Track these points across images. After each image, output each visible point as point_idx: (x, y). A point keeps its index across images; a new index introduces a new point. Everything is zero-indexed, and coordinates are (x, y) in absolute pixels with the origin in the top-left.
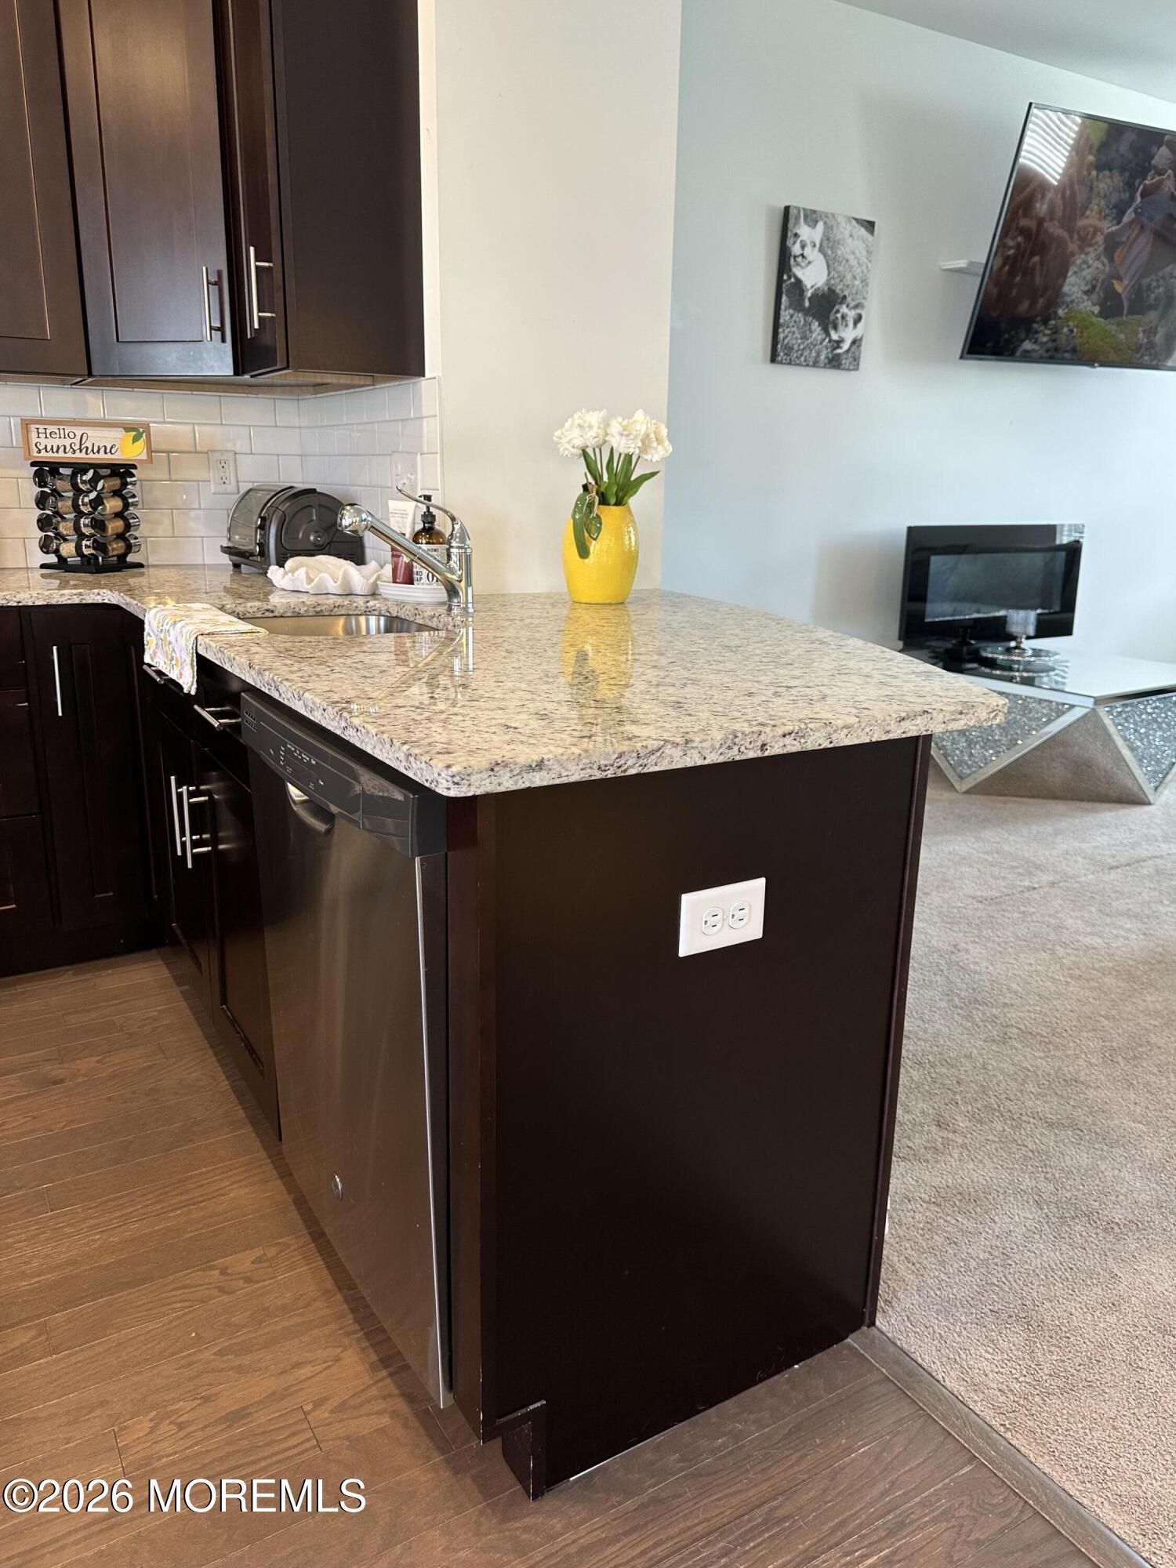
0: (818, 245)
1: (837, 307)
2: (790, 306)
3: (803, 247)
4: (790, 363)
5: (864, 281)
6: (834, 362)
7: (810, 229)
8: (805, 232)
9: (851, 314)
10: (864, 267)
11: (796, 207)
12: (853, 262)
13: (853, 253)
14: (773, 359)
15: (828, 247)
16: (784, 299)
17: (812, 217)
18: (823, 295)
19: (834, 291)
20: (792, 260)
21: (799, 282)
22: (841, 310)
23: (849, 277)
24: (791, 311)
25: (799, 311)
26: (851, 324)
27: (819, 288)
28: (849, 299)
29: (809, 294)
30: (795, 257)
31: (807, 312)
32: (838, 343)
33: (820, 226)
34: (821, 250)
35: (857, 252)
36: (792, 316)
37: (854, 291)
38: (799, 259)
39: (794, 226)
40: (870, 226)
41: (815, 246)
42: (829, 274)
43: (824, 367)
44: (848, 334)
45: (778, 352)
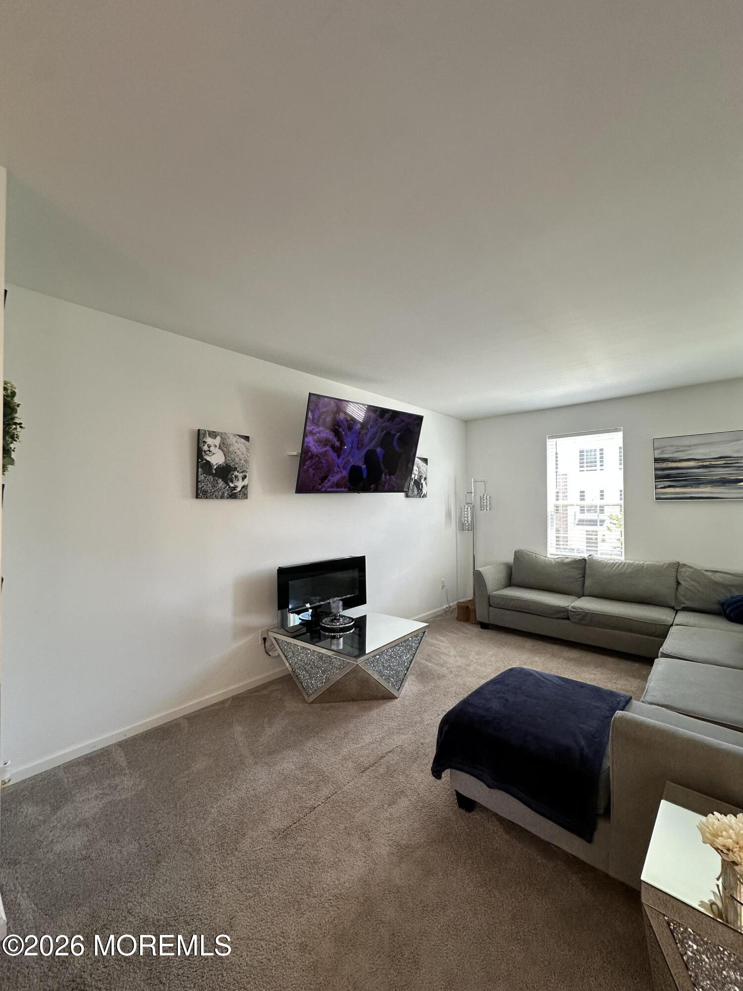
0: (218, 446)
1: (232, 472)
2: (204, 473)
3: (209, 447)
4: (207, 498)
5: (246, 461)
6: (233, 496)
7: (213, 440)
8: (209, 440)
9: (240, 475)
10: (245, 455)
11: (203, 430)
12: (238, 453)
13: (239, 449)
14: (197, 498)
15: (224, 447)
16: (200, 470)
17: (213, 435)
18: (223, 467)
19: (229, 466)
20: (203, 453)
21: (208, 462)
22: (235, 474)
23: (237, 459)
24: (205, 475)
25: (210, 475)
26: (241, 480)
27: (220, 465)
28: (238, 469)
29: (215, 468)
30: (205, 451)
31: (214, 475)
32: (235, 488)
33: (218, 438)
35: (240, 449)
36: (205, 477)
37: (241, 465)
38: (208, 452)
39: (203, 438)
40: (247, 438)
41: (216, 446)
42: (226, 458)
43: (228, 498)
44: (240, 484)
45: (200, 493)
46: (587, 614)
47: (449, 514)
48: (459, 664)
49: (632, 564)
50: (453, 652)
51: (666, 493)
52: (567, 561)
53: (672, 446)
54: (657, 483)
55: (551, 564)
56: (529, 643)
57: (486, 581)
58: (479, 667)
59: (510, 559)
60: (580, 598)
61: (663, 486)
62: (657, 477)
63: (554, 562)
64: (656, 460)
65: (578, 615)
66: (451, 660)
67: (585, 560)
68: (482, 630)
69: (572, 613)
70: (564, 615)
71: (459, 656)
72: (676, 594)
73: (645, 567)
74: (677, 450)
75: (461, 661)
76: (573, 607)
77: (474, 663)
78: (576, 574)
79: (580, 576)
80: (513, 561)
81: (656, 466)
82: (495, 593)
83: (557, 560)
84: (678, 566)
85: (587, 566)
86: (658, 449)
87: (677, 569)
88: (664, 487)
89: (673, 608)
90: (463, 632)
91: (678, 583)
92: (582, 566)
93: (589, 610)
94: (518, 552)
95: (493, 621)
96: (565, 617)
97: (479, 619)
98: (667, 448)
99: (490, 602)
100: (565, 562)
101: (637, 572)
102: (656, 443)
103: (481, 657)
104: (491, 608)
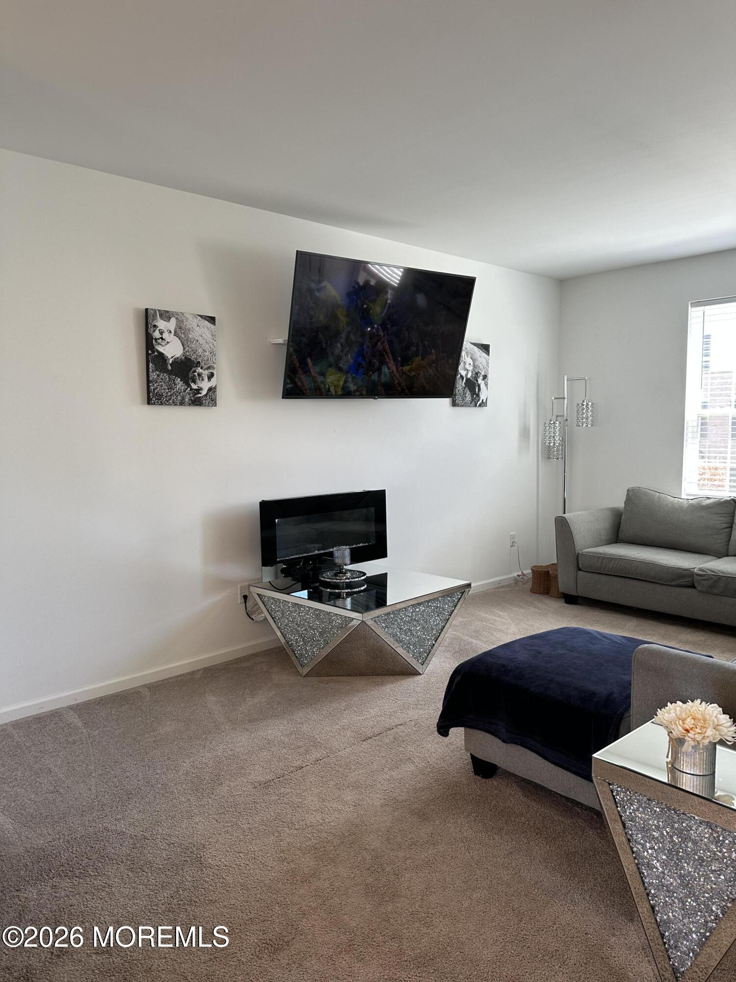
0: (173, 332)
1: (193, 369)
2: (156, 370)
4: (162, 404)
5: (212, 353)
6: (197, 401)
7: (165, 323)
9: (205, 373)
10: (211, 345)
12: (201, 341)
13: (202, 336)
14: (148, 403)
15: (181, 332)
16: (151, 365)
17: (166, 315)
18: (182, 361)
19: (190, 359)
20: (154, 341)
21: (161, 355)
22: (197, 371)
23: (200, 350)
24: (158, 373)
25: (164, 372)
26: (206, 379)
27: (178, 358)
29: (171, 362)
30: (156, 339)
32: (199, 390)
33: (173, 320)
34: (176, 334)
35: (204, 335)
36: (158, 376)
37: (205, 359)
38: (160, 341)
39: (153, 321)
40: (212, 320)
43: (190, 404)
44: (205, 385)
45: (152, 398)
46: (720, 578)
47: (525, 433)
52: (706, 503)
55: (681, 507)
57: (574, 532)
59: (619, 503)
60: (719, 558)
63: (686, 506)
65: (707, 580)
67: (734, 501)
68: (566, 604)
69: (699, 578)
70: (689, 580)
76: (700, 569)
78: (719, 522)
79: (725, 526)
80: (623, 505)
82: (586, 550)
83: (691, 502)
92: (729, 510)
93: (723, 573)
94: (633, 490)
96: (688, 584)
97: (562, 589)
99: (579, 563)
100: (704, 504)
104: (580, 573)
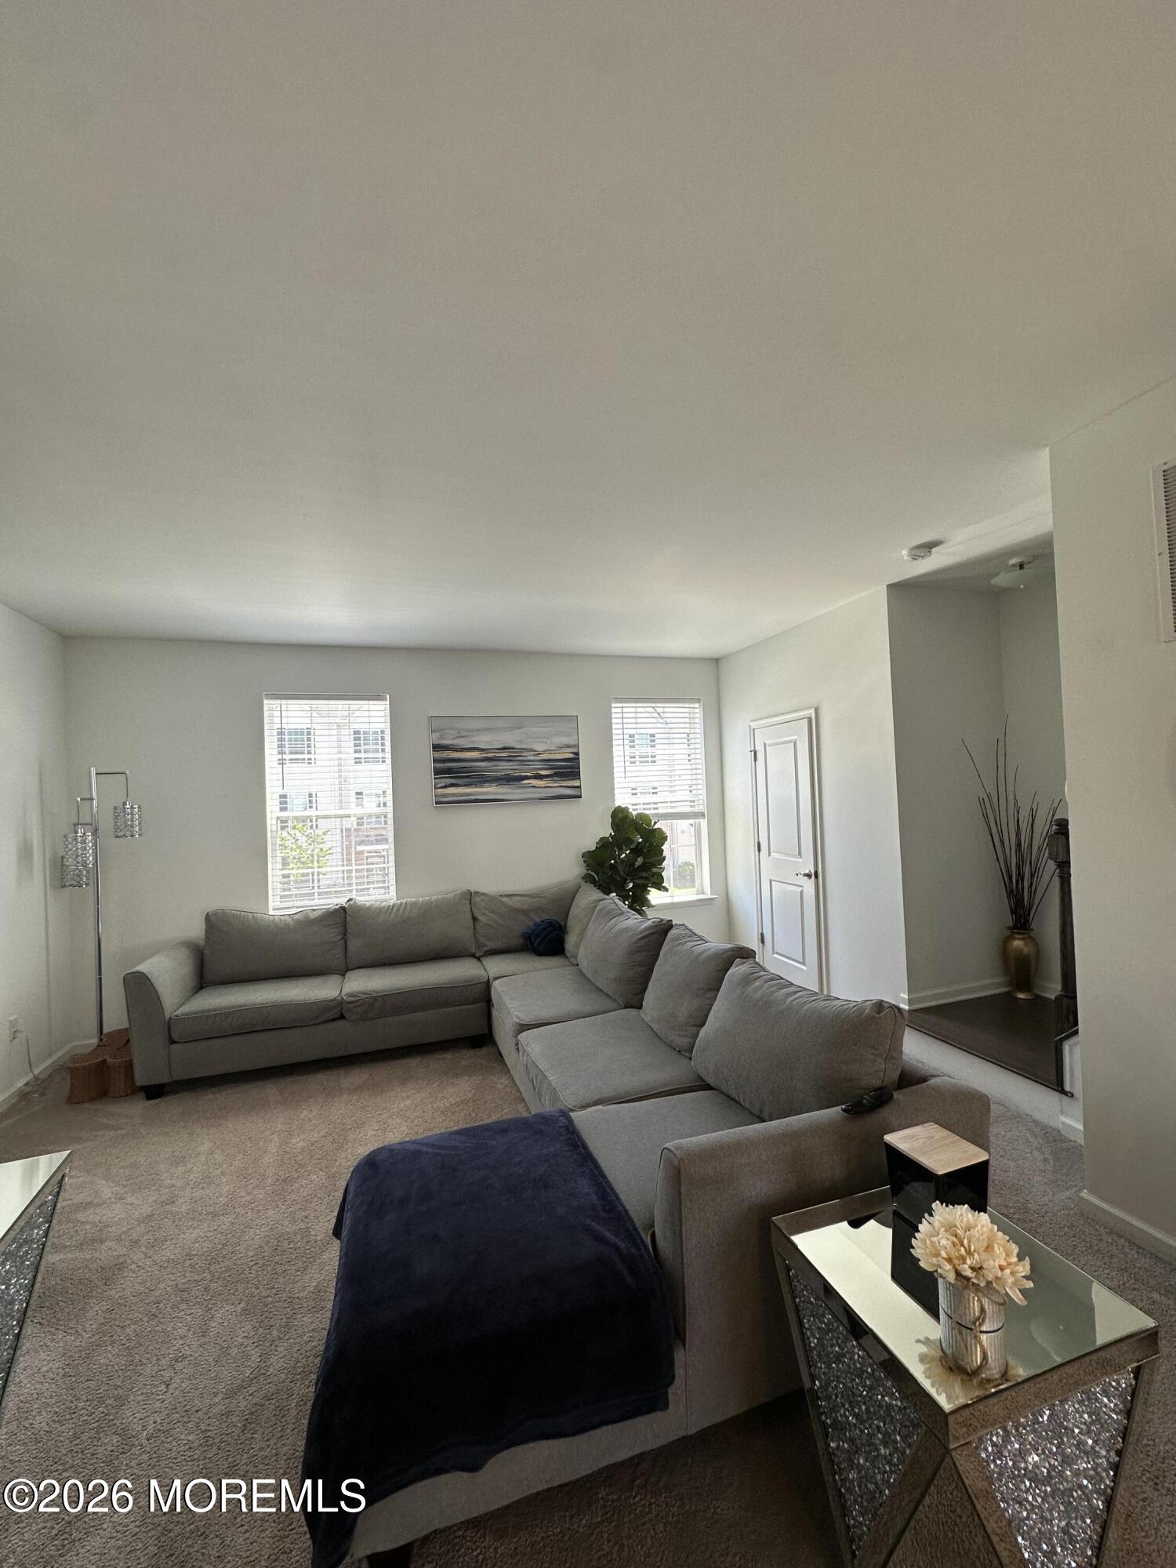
46: (375, 999)
47: (25, 853)
48: (146, 1210)
49: (415, 903)
50: (107, 1190)
51: (448, 794)
52: (313, 915)
53: (452, 729)
54: (438, 781)
55: (287, 925)
56: (271, 1090)
57: (160, 990)
58: (198, 1193)
59: (196, 930)
60: (343, 975)
61: (443, 785)
62: (437, 772)
63: (291, 923)
64: (436, 747)
65: (362, 1005)
66: (117, 1212)
67: (343, 908)
68: (153, 1102)
69: (350, 1006)
70: (337, 1012)
71: (133, 1191)
72: (475, 937)
73: (434, 905)
74: (458, 735)
75: (143, 1203)
76: (350, 995)
77: (183, 1188)
78: (333, 934)
79: (340, 937)
80: (204, 936)
81: (435, 755)
82: (178, 1012)
83: (296, 917)
84: (470, 896)
85: (348, 919)
86: (435, 731)
87: (470, 900)
88: (445, 787)
89: (473, 956)
90: (106, 1127)
91: (475, 919)
92: (343, 919)
93: (377, 992)
94: (216, 914)
95: (179, 1074)
96: (336, 1016)
97: (140, 1079)
98: (447, 731)
99: (172, 1033)
100: (312, 917)
101: (426, 912)
102: (436, 723)
103: (189, 1166)
104: (175, 1047)
